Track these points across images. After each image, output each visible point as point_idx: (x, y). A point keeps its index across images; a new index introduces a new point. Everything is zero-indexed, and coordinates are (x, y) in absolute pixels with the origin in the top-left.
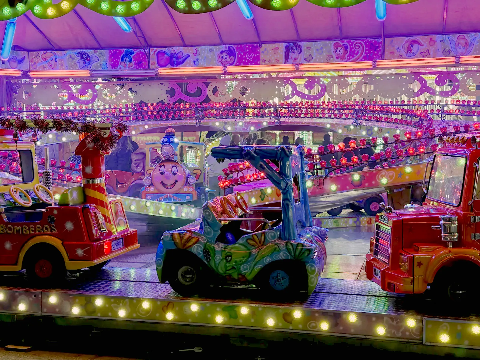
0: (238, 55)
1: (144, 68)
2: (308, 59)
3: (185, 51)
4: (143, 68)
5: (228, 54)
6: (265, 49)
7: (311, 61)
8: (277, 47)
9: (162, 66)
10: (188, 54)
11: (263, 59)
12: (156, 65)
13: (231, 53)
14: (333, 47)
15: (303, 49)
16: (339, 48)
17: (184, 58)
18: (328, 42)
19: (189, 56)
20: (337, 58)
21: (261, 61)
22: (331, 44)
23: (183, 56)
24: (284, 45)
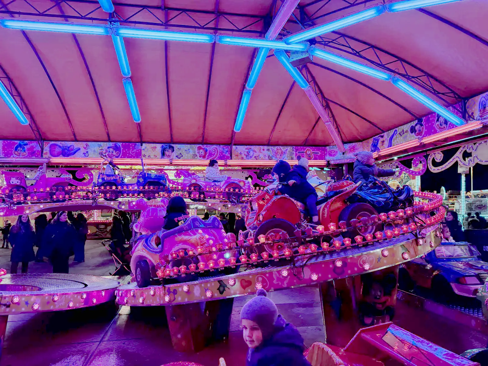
0: (123, 151)
1: (38, 157)
2: (179, 157)
3: (76, 145)
4: (36, 157)
5: (114, 149)
6: (146, 148)
7: (181, 158)
8: (155, 146)
9: (54, 156)
10: (79, 147)
11: (143, 154)
12: (48, 155)
13: (116, 148)
14: (197, 149)
15: (175, 149)
16: (201, 150)
17: (75, 150)
18: (193, 146)
19: (79, 149)
20: (200, 157)
21: (142, 156)
22: (195, 147)
23: (74, 148)
24: (160, 145)
